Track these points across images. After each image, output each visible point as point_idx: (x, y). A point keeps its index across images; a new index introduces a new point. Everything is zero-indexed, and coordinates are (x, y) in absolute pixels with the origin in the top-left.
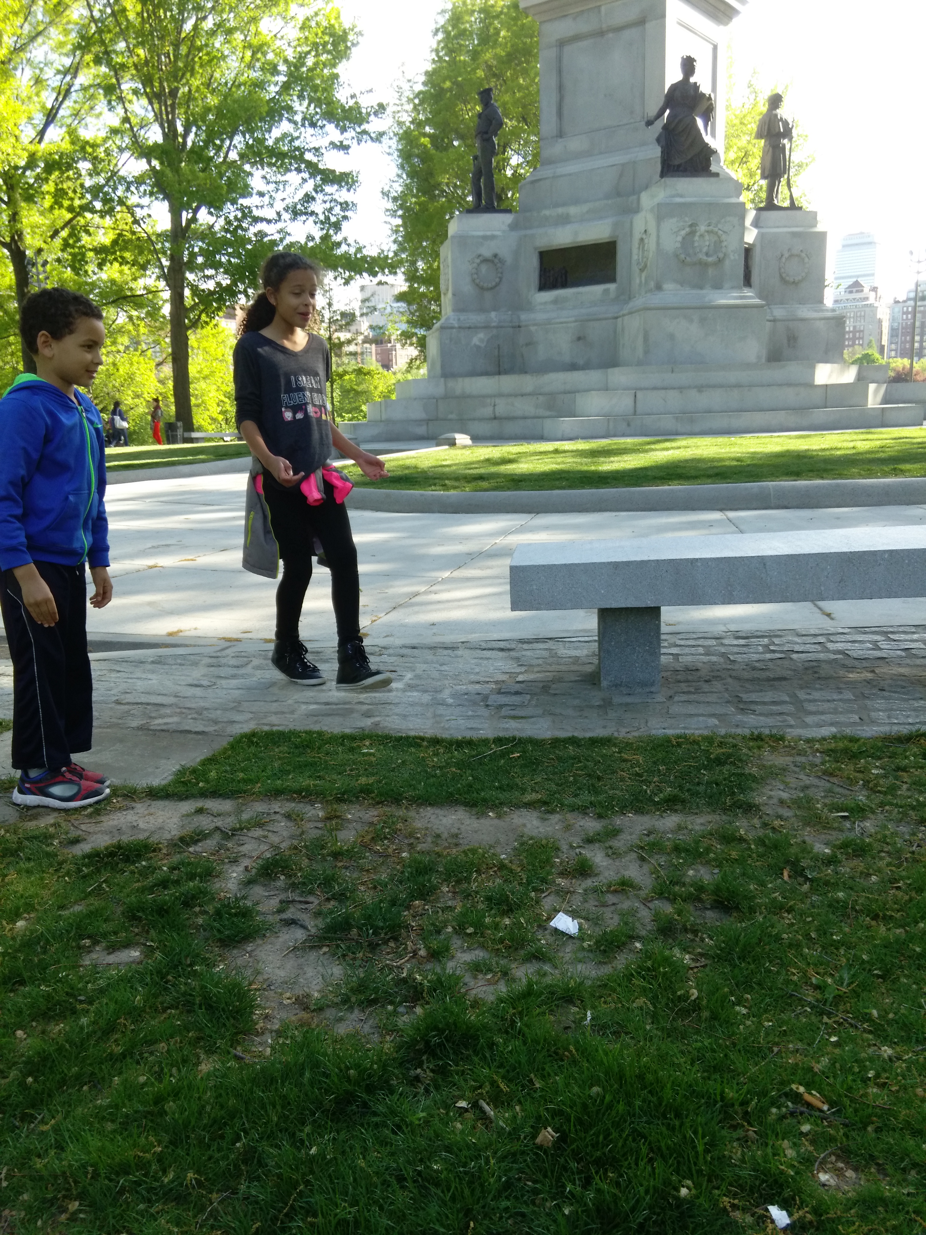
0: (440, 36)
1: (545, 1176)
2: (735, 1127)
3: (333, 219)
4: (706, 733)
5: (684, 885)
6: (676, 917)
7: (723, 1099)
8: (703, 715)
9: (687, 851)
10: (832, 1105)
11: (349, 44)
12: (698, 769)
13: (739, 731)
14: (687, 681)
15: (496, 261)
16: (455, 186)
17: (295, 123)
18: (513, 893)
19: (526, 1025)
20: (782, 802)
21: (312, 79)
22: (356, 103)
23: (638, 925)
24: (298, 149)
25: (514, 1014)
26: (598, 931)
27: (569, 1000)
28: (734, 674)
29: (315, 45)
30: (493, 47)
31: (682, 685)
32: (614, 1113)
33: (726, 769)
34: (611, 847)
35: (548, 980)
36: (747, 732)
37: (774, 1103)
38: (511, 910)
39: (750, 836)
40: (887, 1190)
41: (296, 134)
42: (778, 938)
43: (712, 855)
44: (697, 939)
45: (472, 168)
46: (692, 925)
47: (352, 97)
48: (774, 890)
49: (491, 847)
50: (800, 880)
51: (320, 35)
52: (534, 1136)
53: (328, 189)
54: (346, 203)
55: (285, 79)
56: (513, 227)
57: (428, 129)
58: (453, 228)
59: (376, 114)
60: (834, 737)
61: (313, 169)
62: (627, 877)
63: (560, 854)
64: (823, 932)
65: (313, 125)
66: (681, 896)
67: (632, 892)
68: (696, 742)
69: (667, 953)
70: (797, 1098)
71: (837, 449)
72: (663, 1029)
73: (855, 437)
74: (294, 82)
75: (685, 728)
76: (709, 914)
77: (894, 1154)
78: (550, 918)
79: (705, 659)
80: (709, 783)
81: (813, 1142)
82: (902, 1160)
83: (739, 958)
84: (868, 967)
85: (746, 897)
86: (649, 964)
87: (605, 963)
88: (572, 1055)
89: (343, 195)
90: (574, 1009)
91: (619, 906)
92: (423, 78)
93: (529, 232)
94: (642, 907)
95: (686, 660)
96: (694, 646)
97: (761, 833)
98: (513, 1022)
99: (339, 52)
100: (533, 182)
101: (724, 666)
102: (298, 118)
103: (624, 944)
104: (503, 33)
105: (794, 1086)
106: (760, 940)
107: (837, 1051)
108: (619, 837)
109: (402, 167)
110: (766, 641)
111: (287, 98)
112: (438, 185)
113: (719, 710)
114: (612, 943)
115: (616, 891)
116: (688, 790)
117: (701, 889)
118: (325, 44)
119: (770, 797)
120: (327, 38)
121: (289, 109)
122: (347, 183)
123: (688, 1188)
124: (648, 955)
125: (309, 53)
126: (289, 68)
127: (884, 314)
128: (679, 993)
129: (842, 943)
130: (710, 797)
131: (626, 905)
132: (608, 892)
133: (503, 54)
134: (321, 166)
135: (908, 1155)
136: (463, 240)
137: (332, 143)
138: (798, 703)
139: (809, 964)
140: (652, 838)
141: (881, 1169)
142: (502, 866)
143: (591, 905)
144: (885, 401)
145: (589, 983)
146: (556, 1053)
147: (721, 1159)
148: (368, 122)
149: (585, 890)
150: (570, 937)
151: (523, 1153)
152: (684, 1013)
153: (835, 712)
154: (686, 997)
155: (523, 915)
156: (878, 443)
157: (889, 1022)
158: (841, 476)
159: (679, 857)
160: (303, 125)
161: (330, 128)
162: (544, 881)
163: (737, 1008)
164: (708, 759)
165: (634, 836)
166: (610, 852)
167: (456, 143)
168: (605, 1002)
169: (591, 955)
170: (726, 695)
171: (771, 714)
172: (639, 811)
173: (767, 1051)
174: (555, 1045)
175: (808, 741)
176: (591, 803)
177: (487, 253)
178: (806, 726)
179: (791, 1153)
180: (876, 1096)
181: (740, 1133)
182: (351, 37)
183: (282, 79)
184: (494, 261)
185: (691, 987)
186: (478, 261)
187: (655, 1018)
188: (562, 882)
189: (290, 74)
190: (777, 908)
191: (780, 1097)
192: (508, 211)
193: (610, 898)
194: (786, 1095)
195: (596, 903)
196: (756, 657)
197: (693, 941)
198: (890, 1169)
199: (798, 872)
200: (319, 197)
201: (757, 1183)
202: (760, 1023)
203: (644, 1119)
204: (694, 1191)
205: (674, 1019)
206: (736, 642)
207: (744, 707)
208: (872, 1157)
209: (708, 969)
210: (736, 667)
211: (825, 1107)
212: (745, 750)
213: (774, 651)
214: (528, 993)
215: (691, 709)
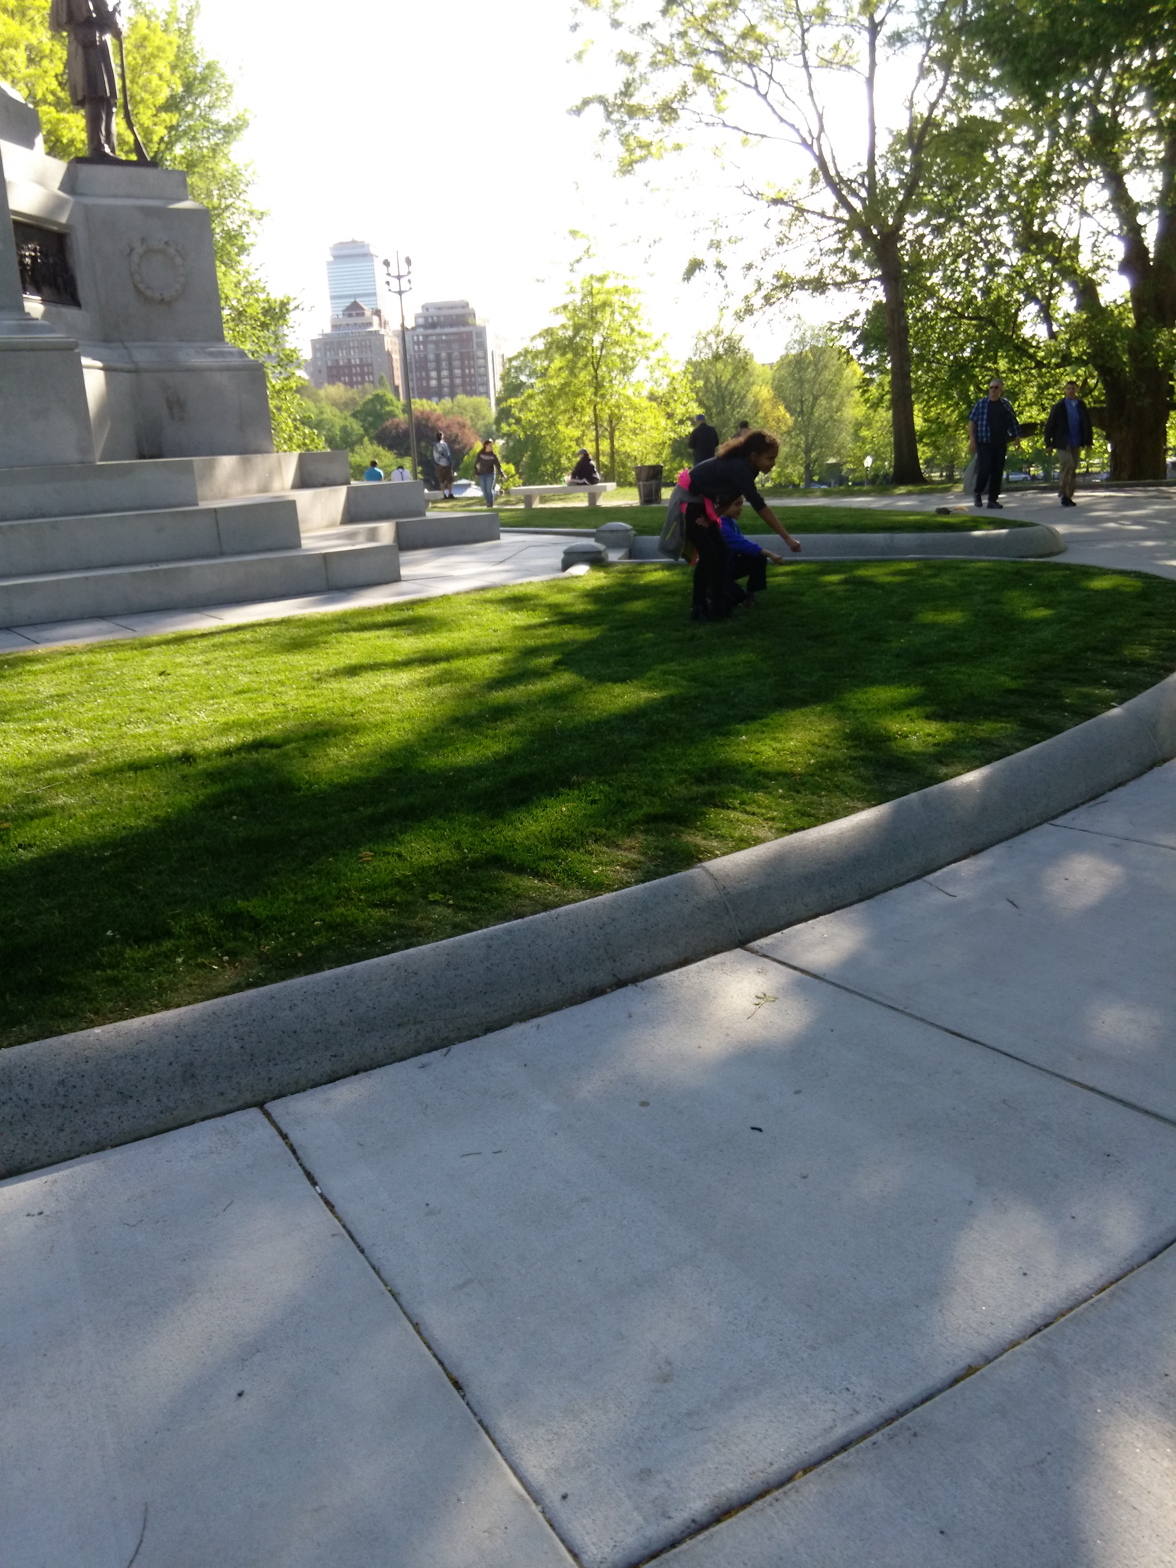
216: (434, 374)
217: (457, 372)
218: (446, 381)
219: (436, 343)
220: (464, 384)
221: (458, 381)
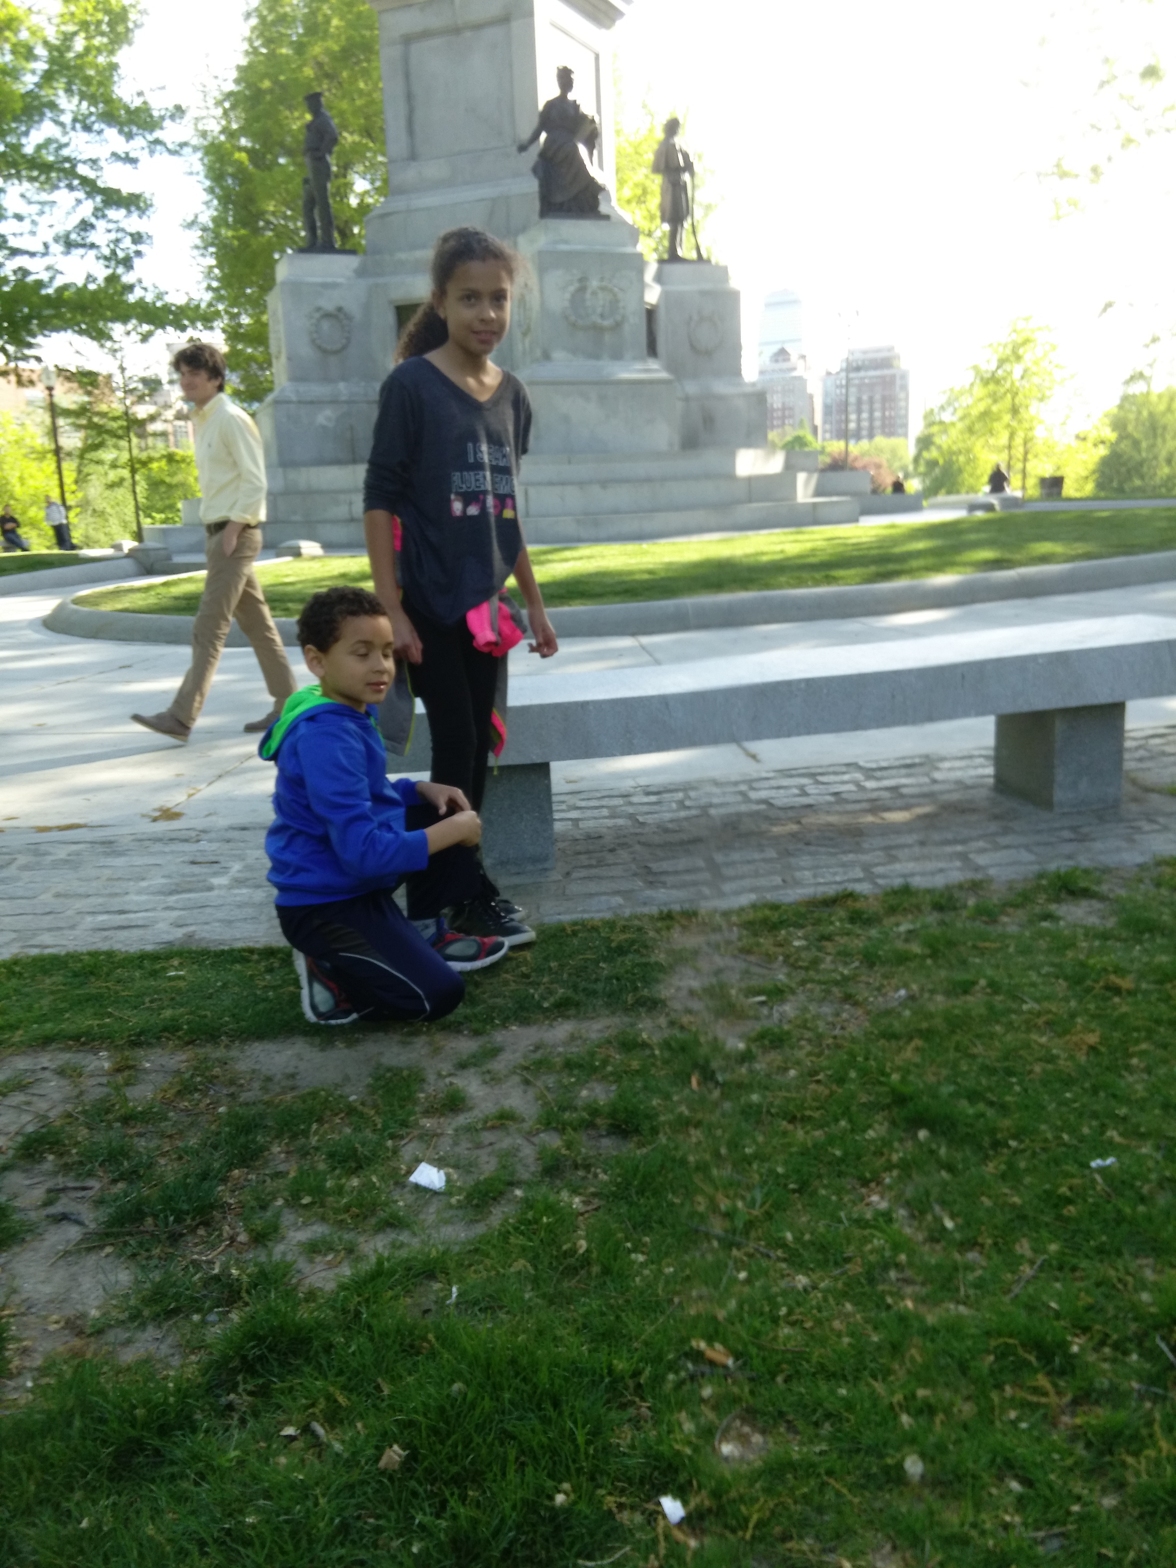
0: (254, 21)
1: (391, 1508)
2: (623, 1407)
3: (121, 254)
4: (608, 916)
5: (575, 1109)
6: (564, 1151)
7: (611, 1372)
8: (605, 894)
9: (580, 1066)
10: (737, 1356)
11: (131, 25)
12: (597, 962)
13: (646, 910)
14: (588, 852)
15: (341, 316)
16: (286, 217)
17: (62, 125)
18: (363, 1145)
19: (374, 1315)
20: (692, 993)
21: (80, 68)
22: (145, 103)
23: (519, 1167)
24: (67, 159)
25: (359, 1303)
26: (471, 1181)
27: (431, 1276)
28: (643, 839)
29: (84, 25)
30: (324, 39)
31: (582, 857)
32: (478, 1411)
33: (628, 960)
34: (489, 1072)
35: (403, 1253)
36: (654, 910)
37: (672, 1367)
38: (360, 1167)
39: (656, 1039)
40: (796, 1451)
41: (64, 140)
42: (683, 1162)
43: (610, 1069)
44: (590, 1176)
45: (302, 192)
46: (584, 1159)
47: (140, 94)
48: (680, 1102)
49: (337, 1086)
50: (711, 1085)
51: (91, 10)
52: (378, 1459)
53: (112, 213)
54: (139, 234)
55: (46, 66)
56: (361, 272)
57: (243, 142)
58: (282, 272)
59: (172, 117)
60: (754, 906)
61: (90, 187)
62: (507, 1107)
63: (426, 1086)
64: (734, 1145)
65: (87, 128)
66: (570, 1124)
67: (512, 1126)
68: (595, 929)
69: (552, 1198)
70: (697, 1356)
71: (763, 554)
72: (544, 1296)
73: (783, 538)
74: (58, 72)
75: (584, 911)
76: (606, 1142)
77: (805, 1406)
78: (410, 1172)
79: (610, 822)
80: (609, 979)
81: (715, 1408)
82: (814, 1411)
83: (637, 1193)
84: (783, 1181)
85: (648, 1117)
86: (530, 1215)
87: (477, 1221)
88: (432, 1346)
89: (133, 223)
90: (437, 1286)
91: (497, 1147)
92: (234, 74)
93: (380, 280)
94: (525, 1143)
95: (588, 825)
96: (597, 808)
97: (667, 1033)
98: (358, 1314)
99: (118, 34)
100: (383, 216)
101: (632, 830)
102: (67, 118)
103: (502, 1193)
104: (335, 22)
105: (694, 1343)
106: (662, 1166)
107: (747, 1289)
108: (500, 1058)
109: (211, 190)
110: (680, 795)
111: (51, 92)
112: (261, 214)
113: (625, 886)
114: (486, 1194)
115: (493, 1128)
116: (584, 990)
117: (594, 1112)
118: (99, 23)
119: (679, 989)
120: (100, 16)
121: (53, 106)
122: (138, 208)
123: (566, 1493)
124: (528, 1204)
125: (75, 34)
126: (50, 52)
127: (816, 389)
128: (565, 1247)
129: (756, 1156)
130: (609, 996)
131: (506, 1143)
132: (484, 1129)
133: (336, 48)
134: (100, 184)
135: (820, 1405)
136: (295, 288)
137: (114, 154)
138: (714, 867)
139: (717, 1189)
140: (538, 1055)
141: (791, 1428)
142: (351, 1111)
143: (463, 1149)
144: (818, 493)
145: (456, 1249)
146: (412, 1346)
147: (607, 1449)
148: (162, 128)
149: (456, 1130)
150: (435, 1193)
151: (363, 1483)
152: (571, 1271)
153: (756, 875)
154: (573, 1251)
155: (375, 1172)
156: (809, 546)
157: (805, 1245)
158: (767, 586)
159: (571, 1075)
160: (74, 128)
161: (111, 133)
162: (404, 1124)
163: (633, 1256)
164: (609, 949)
165: (518, 1055)
166: (487, 1077)
167: (282, 161)
168: (475, 1272)
169: (460, 1213)
170: (634, 867)
171: (683, 885)
172: (525, 1022)
173: (665, 1305)
174: (411, 1334)
175: (726, 914)
176: (466, 1017)
177: (329, 306)
178: (722, 895)
179: (689, 1426)
180: (788, 1338)
181: (631, 1411)
182: (132, 16)
183: (41, 66)
184: (338, 316)
185: (580, 1238)
186: (317, 315)
187: (536, 1282)
188: (428, 1123)
189: (52, 61)
190: (684, 1124)
191: (679, 1358)
192: (353, 252)
193: (487, 1137)
194: (687, 1355)
195: (469, 1145)
196: (668, 816)
197: (584, 1178)
198: (800, 1424)
199: (708, 1076)
200: (101, 225)
201: (648, 1471)
202: (660, 1271)
203: (516, 1414)
204: (573, 1497)
205: (558, 1281)
206: (646, 799)
207: (652, 878)
208: (781, 1414)
209: (601, 1211)
210: (646, 830)
211: (730, 1362)
212: (651, 934)
213: (689, 808)
214: (377, 1274)
215: (592, 887)
216: (853, 417)
217: (877, 414)
218: (865, 424)
219: (860, 387)
220: (883, 426)
221: (877, 423)
